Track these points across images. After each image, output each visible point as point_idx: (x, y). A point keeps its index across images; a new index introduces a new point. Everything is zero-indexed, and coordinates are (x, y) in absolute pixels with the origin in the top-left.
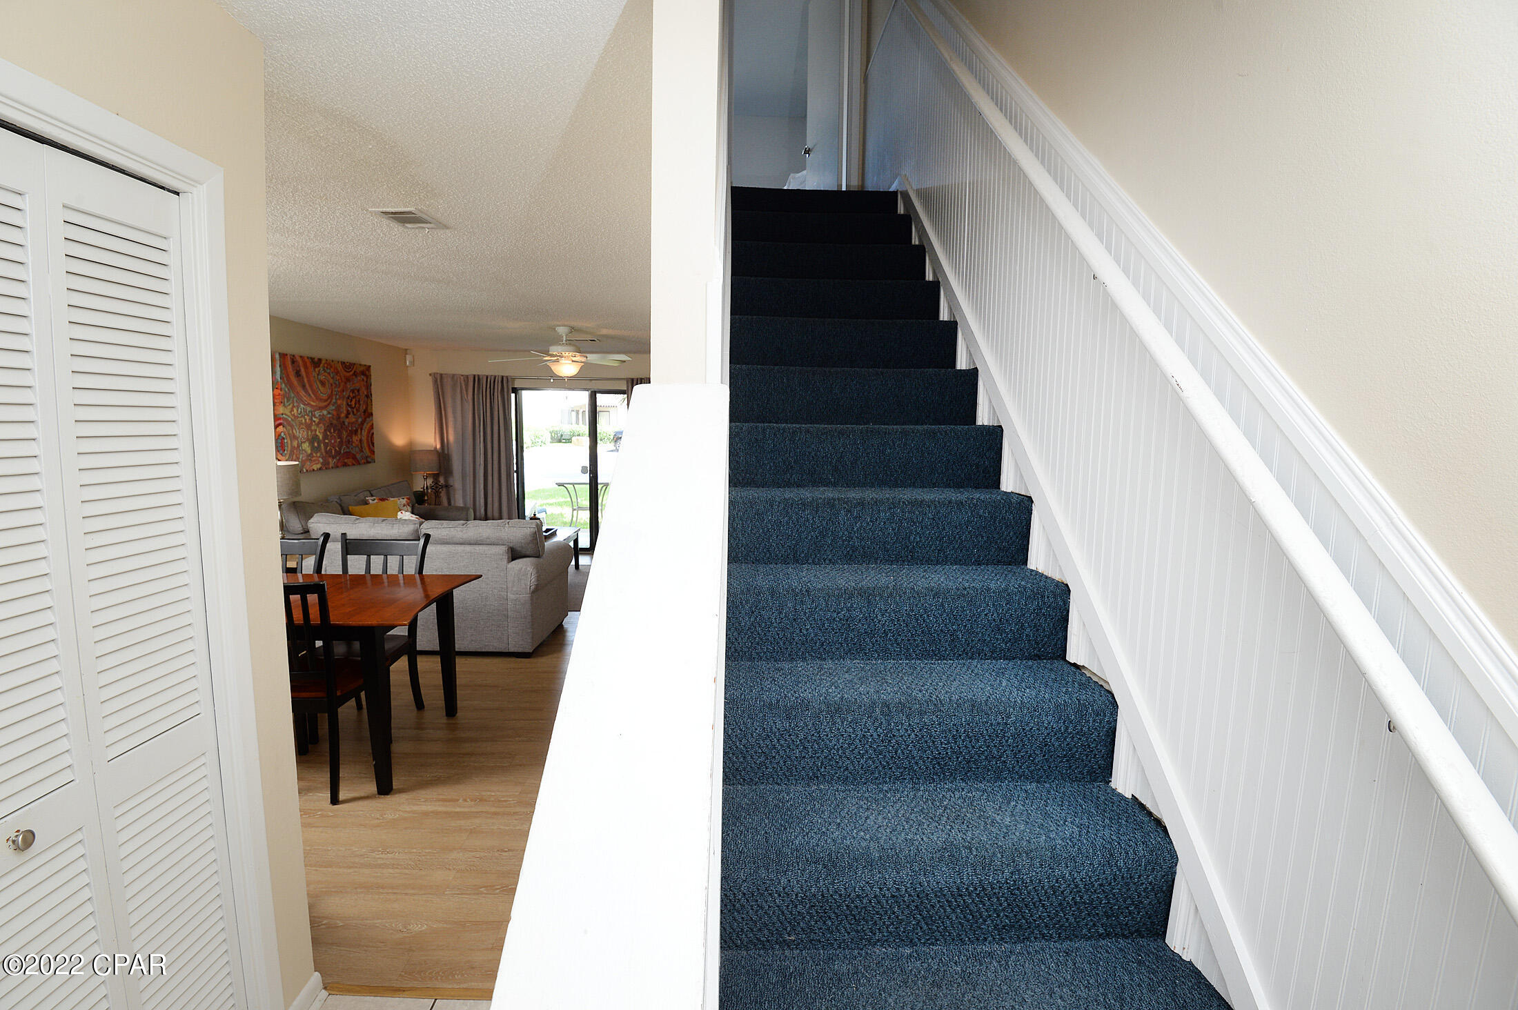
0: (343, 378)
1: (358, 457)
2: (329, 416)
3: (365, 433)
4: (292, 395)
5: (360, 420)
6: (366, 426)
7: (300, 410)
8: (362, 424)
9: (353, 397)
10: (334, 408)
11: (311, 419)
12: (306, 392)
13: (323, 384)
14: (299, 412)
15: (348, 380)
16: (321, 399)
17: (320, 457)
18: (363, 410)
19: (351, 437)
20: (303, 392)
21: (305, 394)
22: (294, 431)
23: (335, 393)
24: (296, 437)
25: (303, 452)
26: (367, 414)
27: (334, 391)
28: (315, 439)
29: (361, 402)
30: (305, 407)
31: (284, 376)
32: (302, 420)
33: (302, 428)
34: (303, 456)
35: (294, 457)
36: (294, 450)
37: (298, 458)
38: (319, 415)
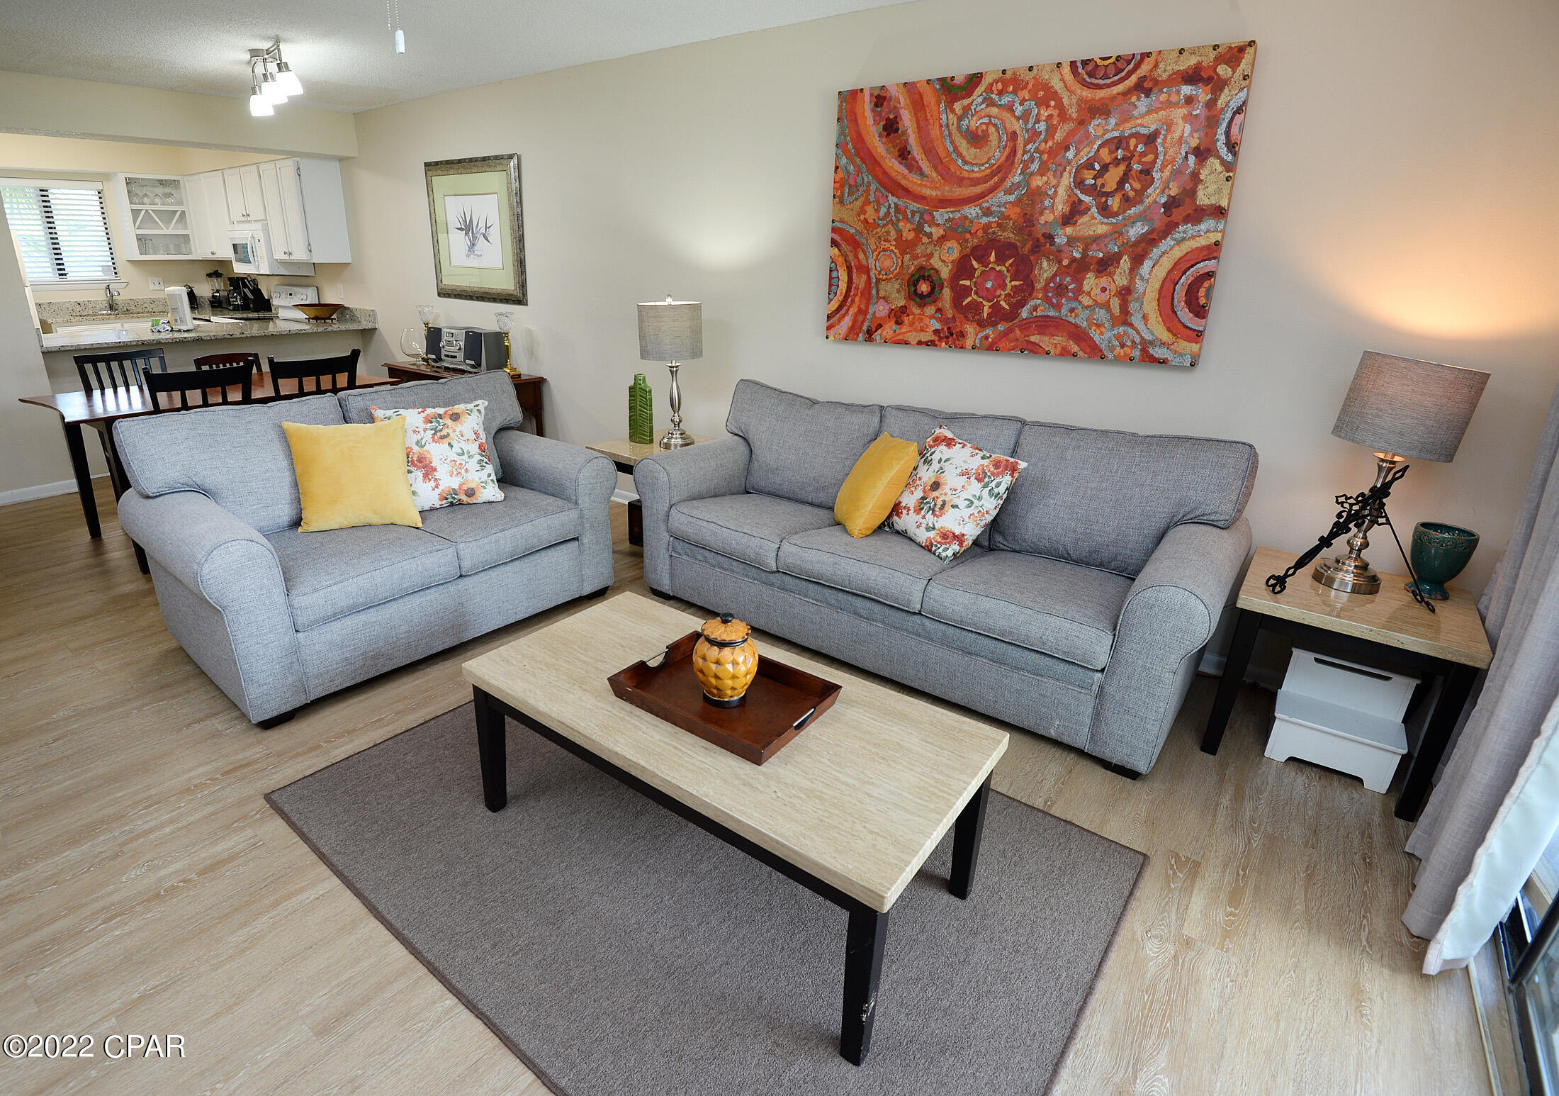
0: (1073, 110)
1: (1102, 338)
2: (985, 220)
3: (1153, 273)
4: (867, 178)
5: (1136, 230)
6: (1168, 253)
7: (883, 210)
8: (1149, 241)
9: (1116, 162)
10: (1011, 198)
11: (919, 229)
12: (913, 166)
13: (977, 139)
14: (881, 214)
15: (1100, 110)
16: (963, 178)
17: (932, 317)
18: (1163, 200)
19: (1079, 282)
20: (901, 169)
21: (906, 172)
22: (861, 256)
23: (1026, 157)
24: (865, 270)
25: (881, 301)
26: (1177, 214)
27: (1020, 152)
28: (924, 274)
29: (1156, 175)
30: (900, 203)
31: (848, 139)
32: (888, 233)
33: (884, 250)
34: (880, 309)
35: (853, 310)
36: (855, 295)
37: (863, 312)
38: (949, 220)
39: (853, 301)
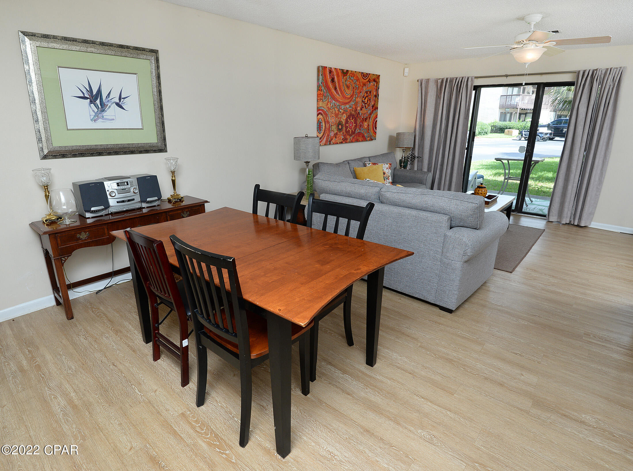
0: (361, 84)
1: (366, 135)
2: (350, 108)
3: (371, 121)
4: (328, 94)
5: (369, 112)
6: (373, 116)
7: (332, 104)
8: (371, 114)
9: (367, 97)
10: (353, 103)
11: (339, 110)
12: (337, 93)
13: (348, 87)
14: (332, 106)
15: (364, 85)
16: (346, 97)
17: (342, 135)
18: (372, 105)
19: (363, 123)
20: (335, 92)
21: (336, 94)
22: (328, 118)
23: (355, 93)
24: (328, 122)
25: (332, 131)
26: (374, 108)
27: (354, 92)
28: (340, 123)
29: (371, 100)
30: (335, 103)
31: (324, 82)
32: (333, 111)
33: (332, 116)
34: (332, 134)
35: (326, 135)
36: (327, 130)
37: (328, 135)
38: (344, 108)
39: (326, 132)
